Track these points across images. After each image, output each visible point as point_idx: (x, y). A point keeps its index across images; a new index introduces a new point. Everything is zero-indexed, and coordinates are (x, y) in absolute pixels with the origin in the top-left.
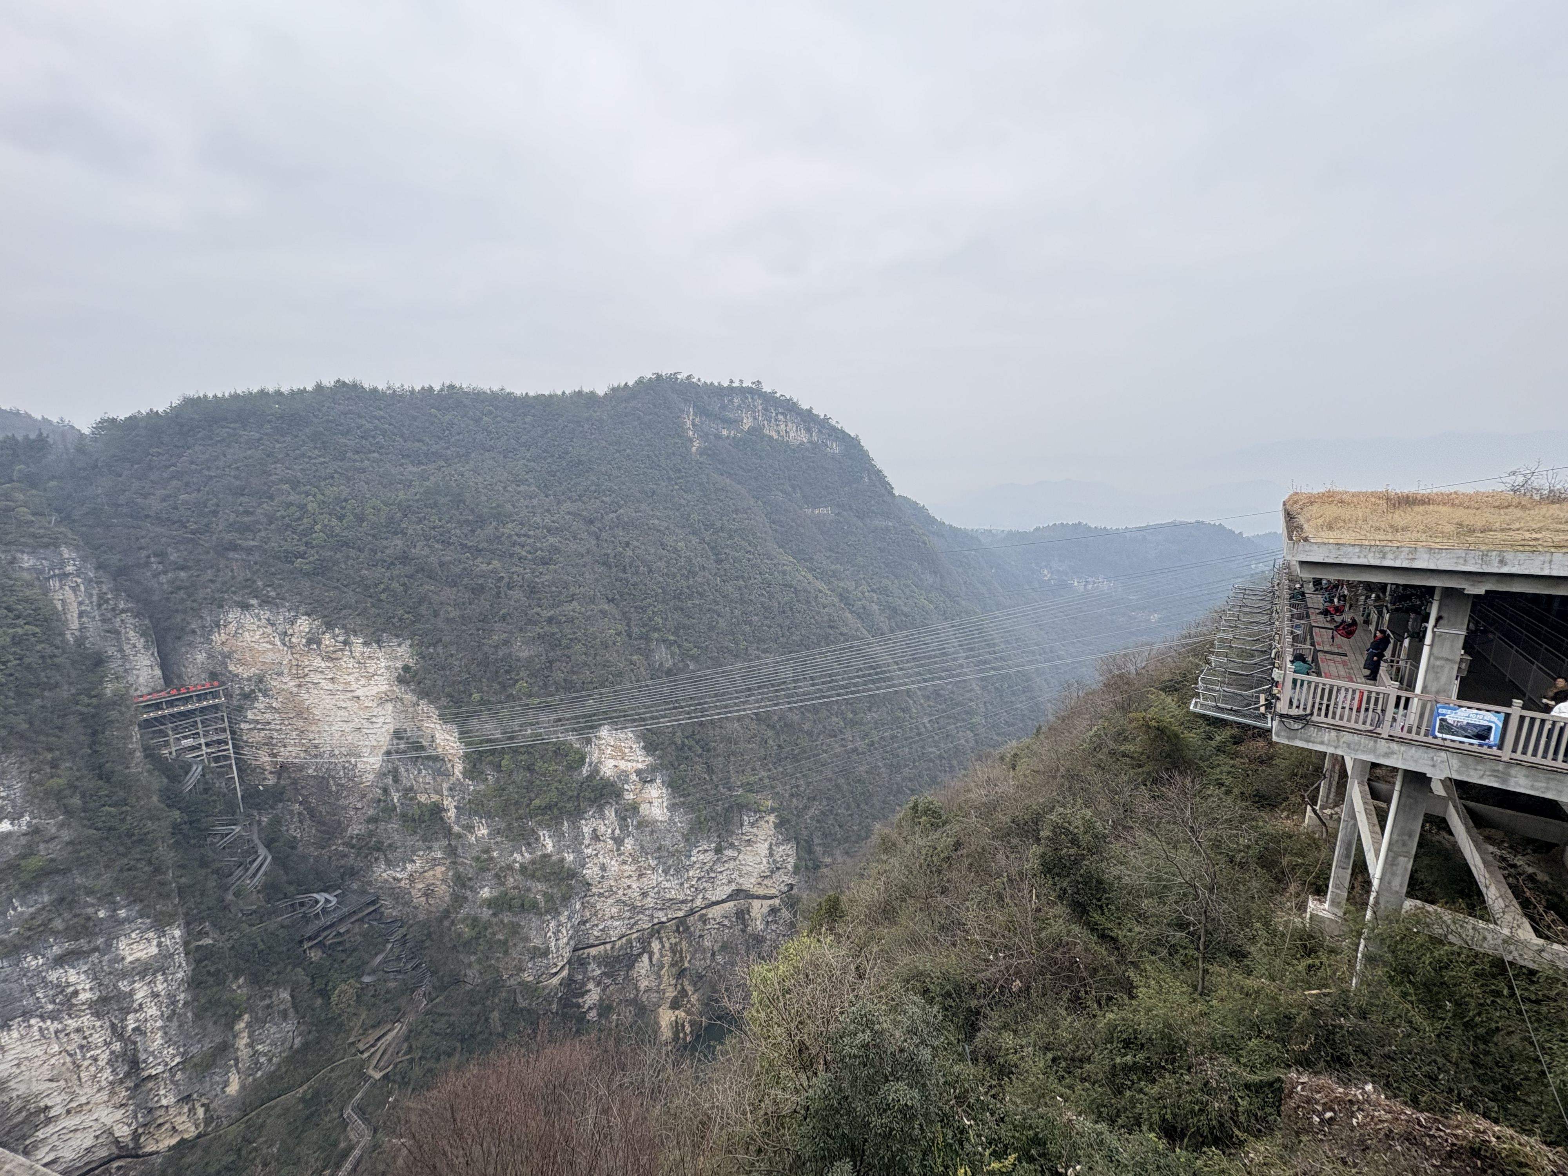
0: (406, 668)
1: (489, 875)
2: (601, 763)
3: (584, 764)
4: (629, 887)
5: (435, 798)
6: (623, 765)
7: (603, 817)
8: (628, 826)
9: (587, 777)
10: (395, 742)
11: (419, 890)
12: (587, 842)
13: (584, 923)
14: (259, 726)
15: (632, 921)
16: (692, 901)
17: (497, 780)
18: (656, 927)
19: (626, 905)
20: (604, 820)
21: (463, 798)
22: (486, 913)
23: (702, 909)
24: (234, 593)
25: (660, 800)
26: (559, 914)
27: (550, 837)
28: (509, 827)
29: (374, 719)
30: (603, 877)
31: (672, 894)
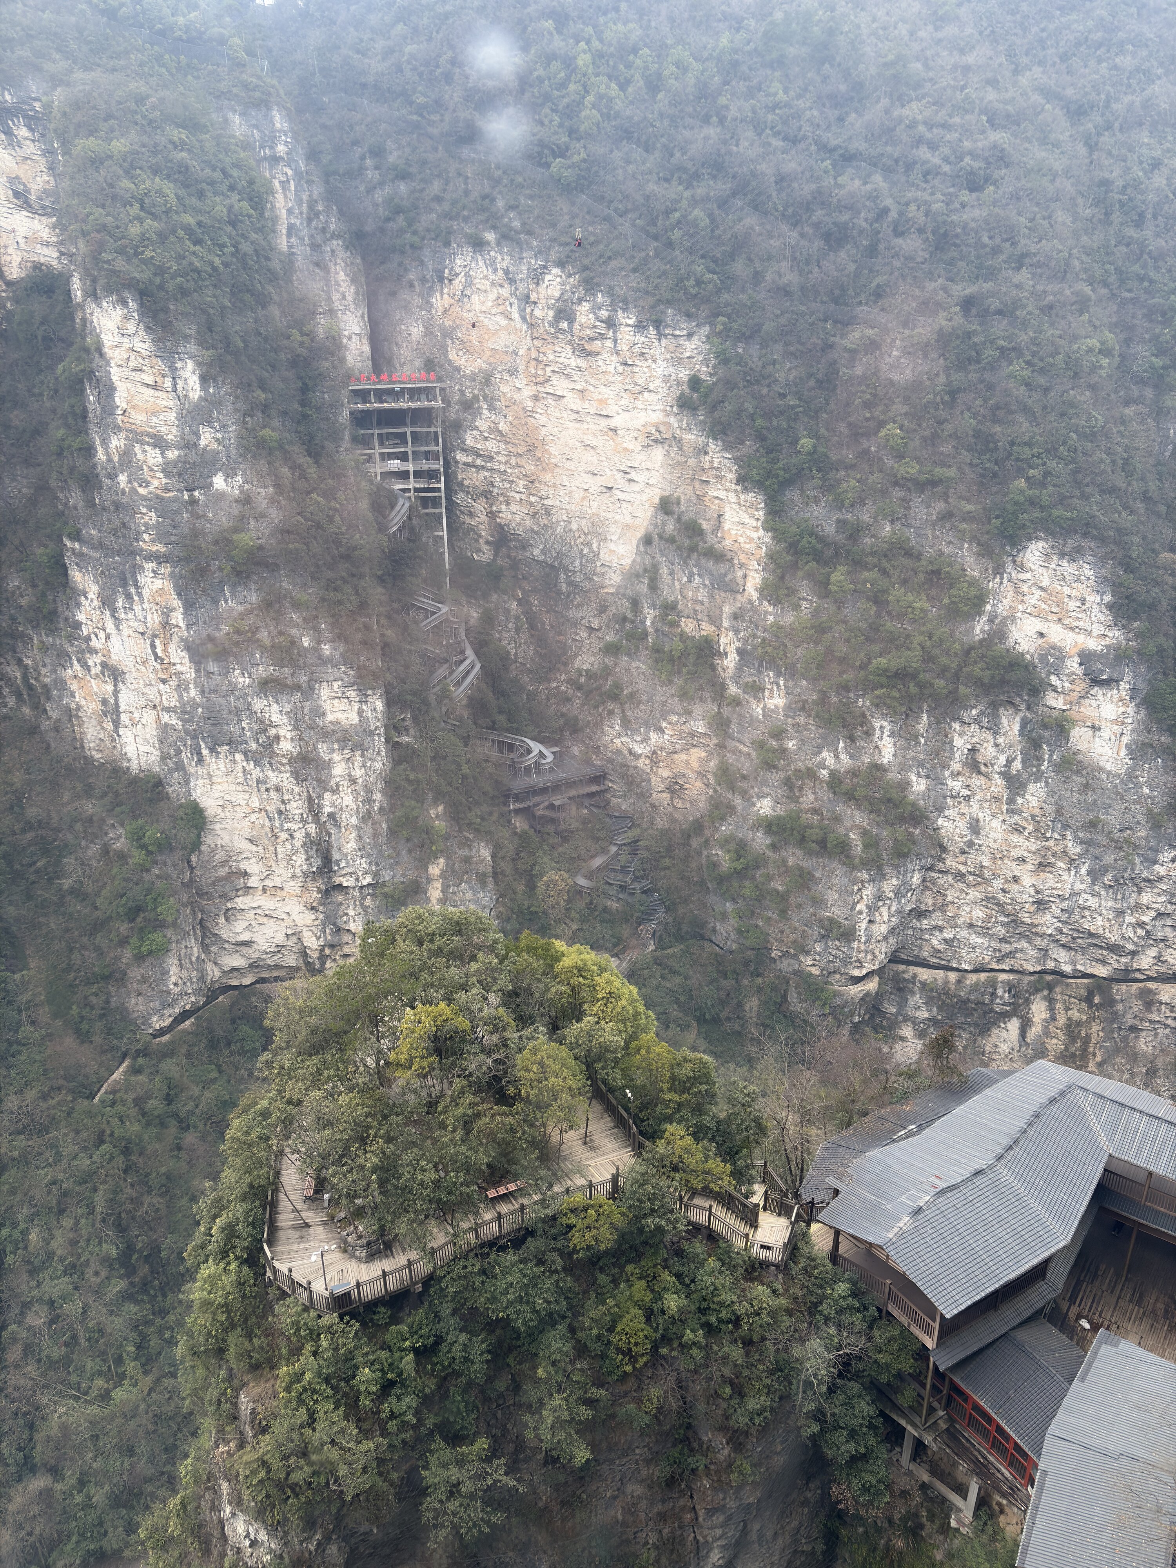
0: (695, 382)
1: (775, 777)
2: (1013, 618)
3: (980, 613)
4: (1016, 879)
5: (707, 629)
6: (1057, 634)
7: (995, 729)
8: (1040, 760)
9: (981, 641)
10: (661, 517)
11: (663, 780)
12: (956, 766)
13: (919, 913)
14: (479, 462)
15: (1006, 948)
16: (1133, 953)
17: (816, 613)
18: (1049, 978)
19: (1002, 912)
20: (996, 733)
21: (754, 636)
22: (760, 841)
23: (1150, 979)
24: (466, 219)
25: (1118, 729)
26: (883, 877)
27: (892, 734)
28: (823, 699)
29: (633, 475)
30: (971, 844)
31: (1097, 925)
